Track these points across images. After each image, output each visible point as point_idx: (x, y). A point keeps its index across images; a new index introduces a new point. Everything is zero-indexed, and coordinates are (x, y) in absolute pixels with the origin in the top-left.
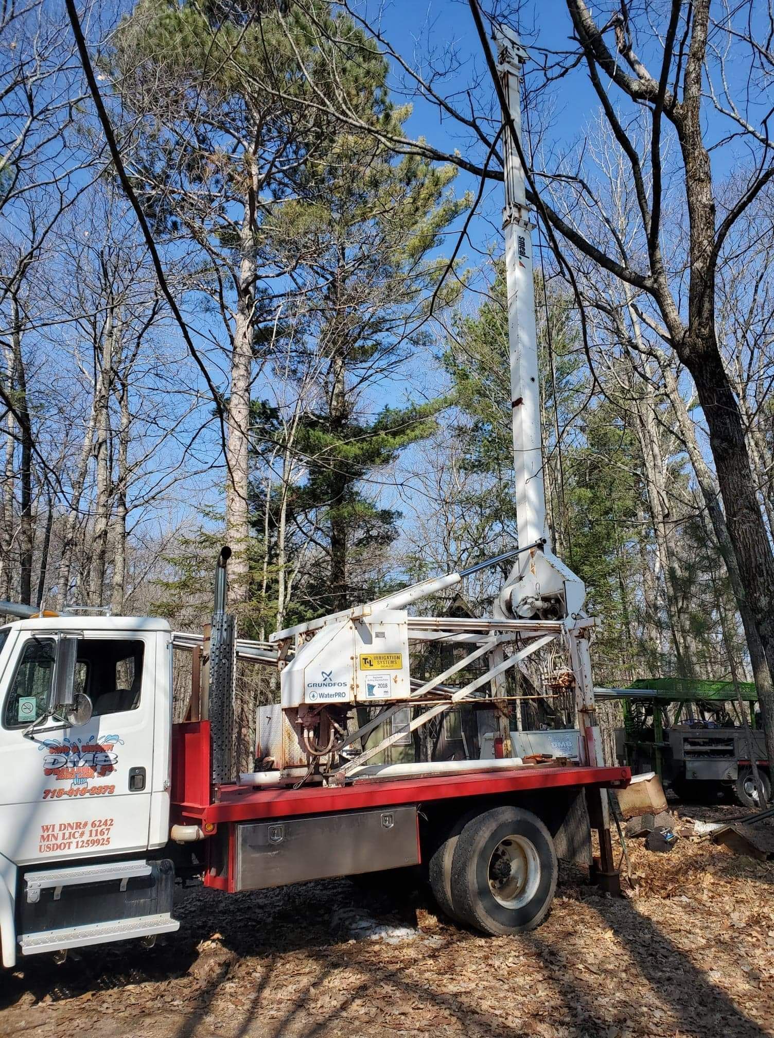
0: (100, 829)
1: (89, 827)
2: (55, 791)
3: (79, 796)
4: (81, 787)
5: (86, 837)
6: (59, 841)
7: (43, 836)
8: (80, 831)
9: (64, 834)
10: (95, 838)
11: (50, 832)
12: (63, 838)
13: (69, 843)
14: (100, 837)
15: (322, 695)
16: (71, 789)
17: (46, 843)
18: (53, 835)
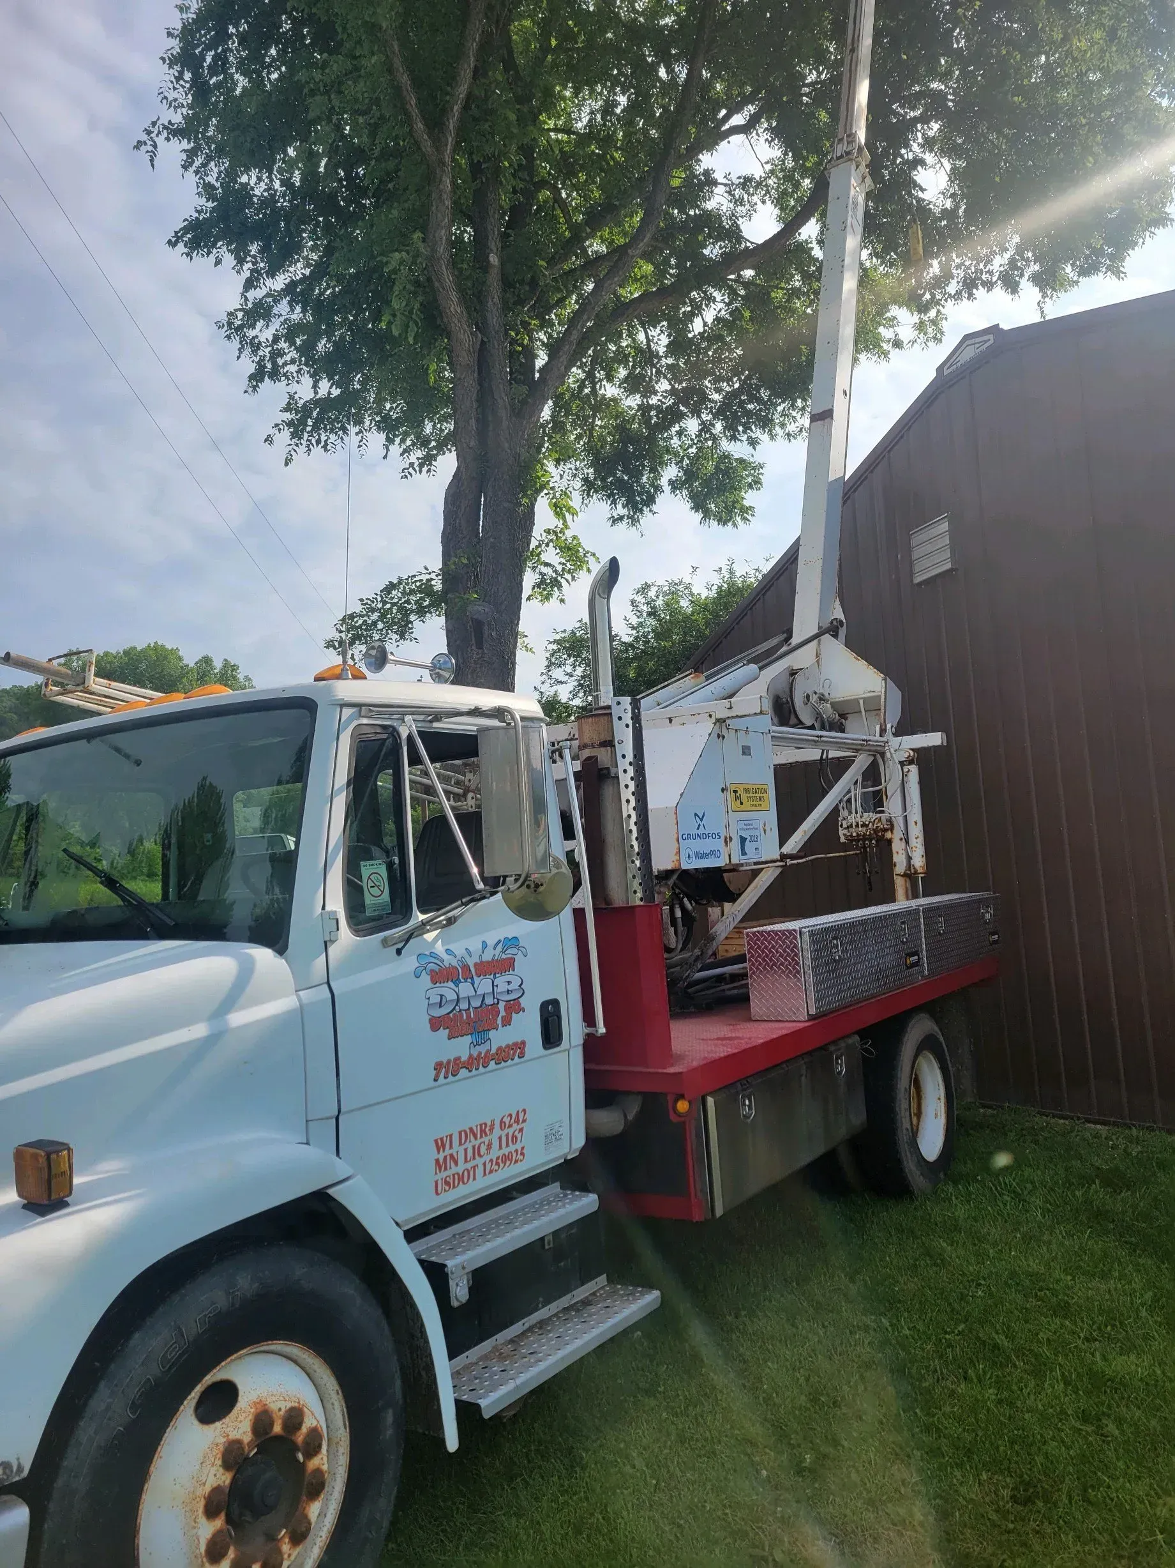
0: (511, 1131)
1: (497, 1131)
2: (449, 1062)
3: (481, 1069)
4: (483, 1049)
5: (495, 1153)
6: (460, 1169)
7: (437, 1161)
8: (486, 1139)
9: (466, 1150)
10: (505, 1151)
11: (448, 1152)
12: (466, 1161)
13: (474, 1168)
14: (512, 1148)
15: (699, 856)
16: (471, 1057)
17: (444, 1174)
18: (452, 1156)
